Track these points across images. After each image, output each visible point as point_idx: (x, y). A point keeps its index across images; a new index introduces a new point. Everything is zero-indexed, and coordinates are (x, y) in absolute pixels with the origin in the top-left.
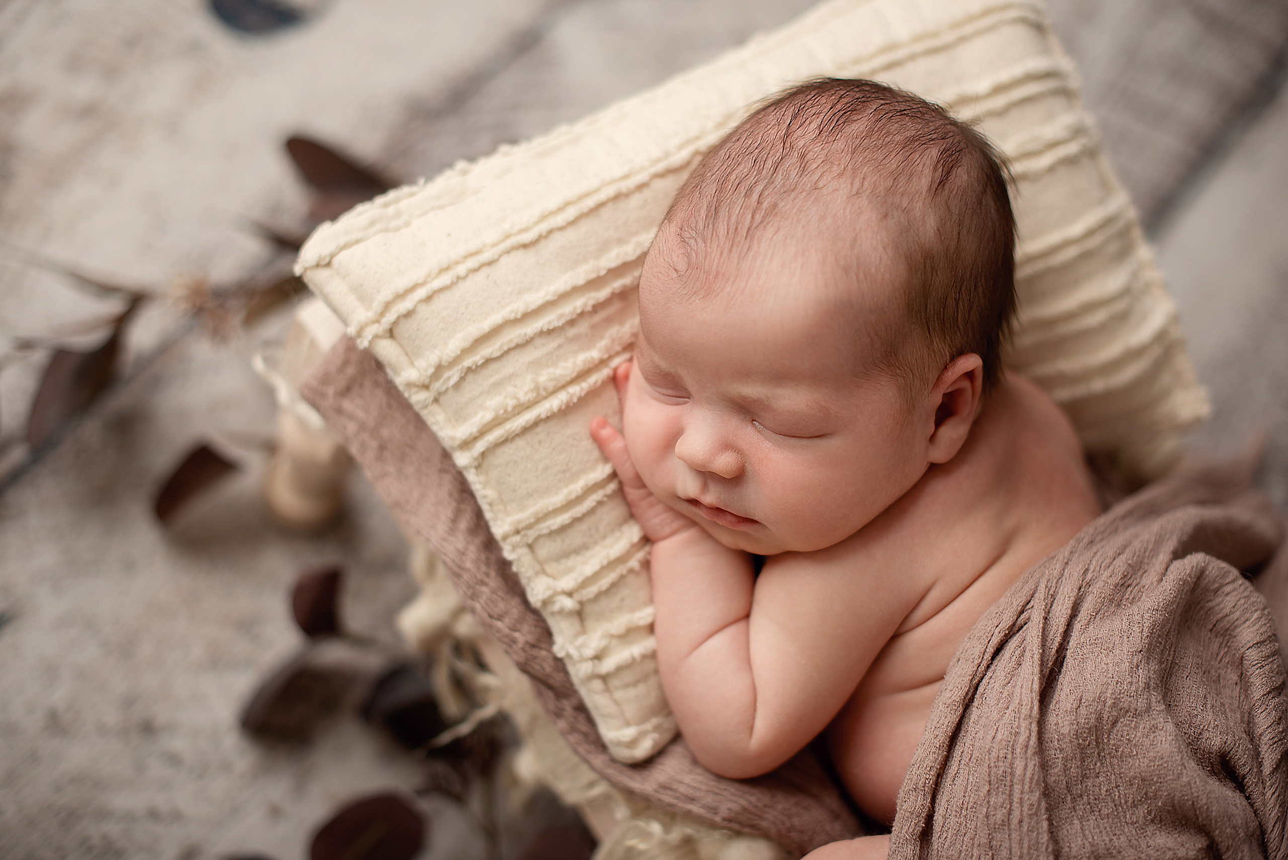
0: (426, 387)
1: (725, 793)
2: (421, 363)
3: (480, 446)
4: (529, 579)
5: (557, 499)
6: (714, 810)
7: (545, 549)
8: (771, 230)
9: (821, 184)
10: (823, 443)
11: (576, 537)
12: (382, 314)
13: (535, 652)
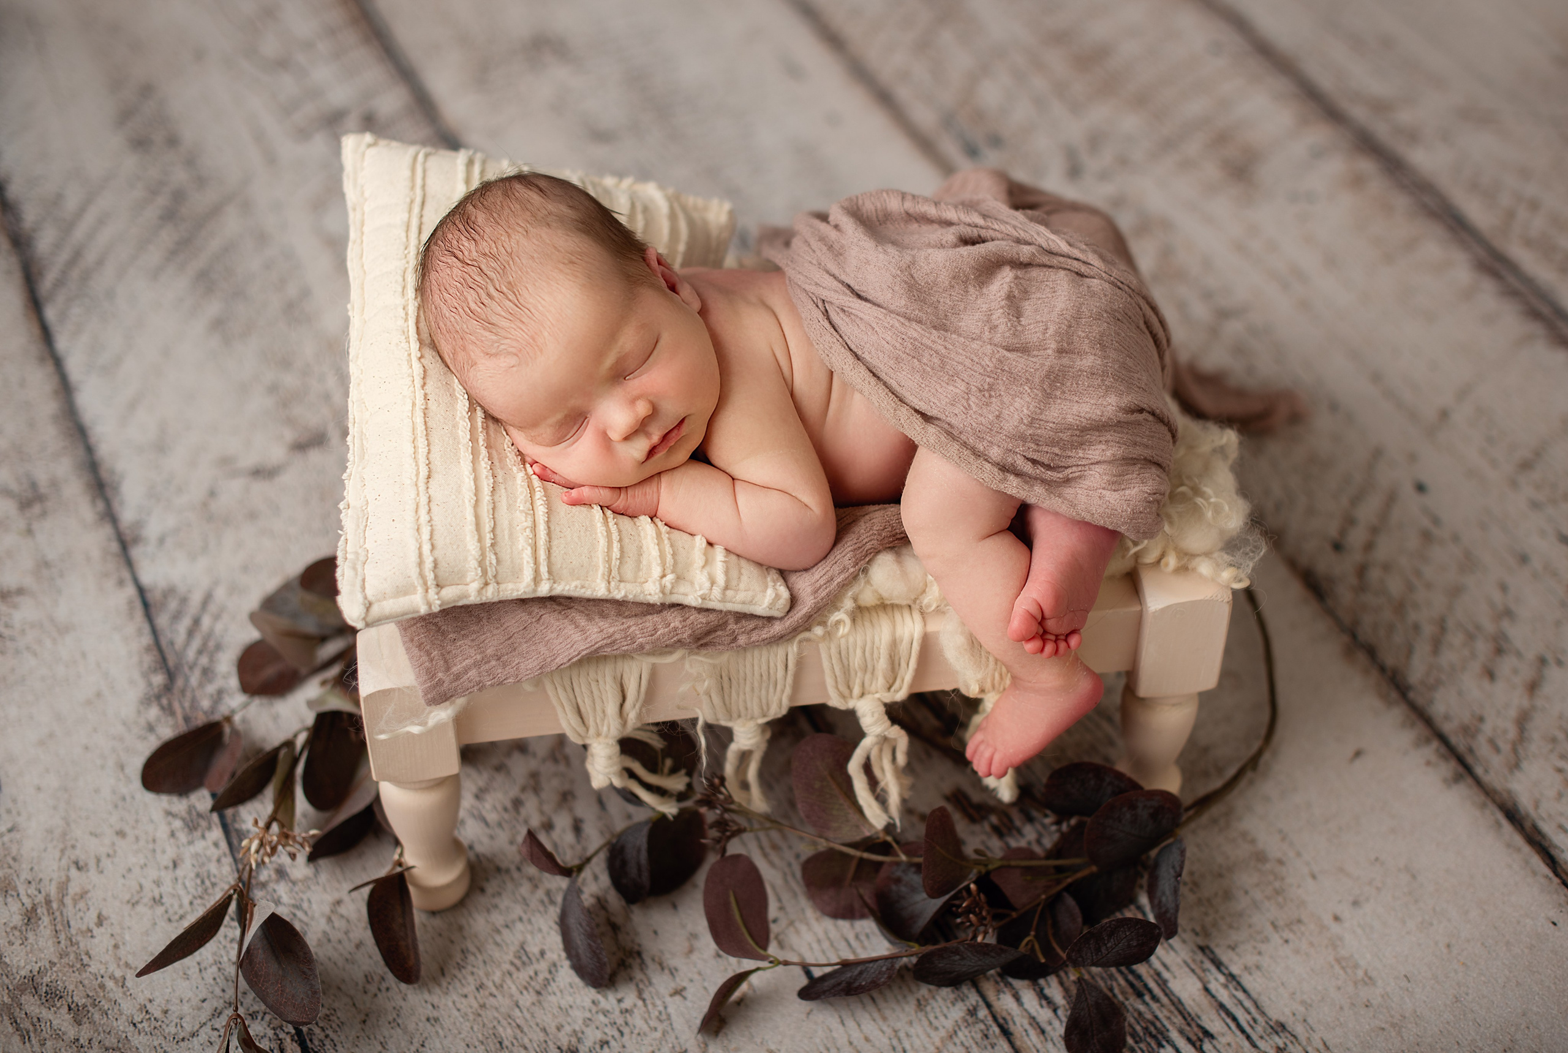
0: (486, 584)
1: (838, 557)
2: (471, 575)
3: (544, 569)
4: (642, 592)
5: (602, 542)
6: (845, 569)
7: (629, 573)
8: (524, 293)
9: (509, 250)
10: (662, 343)
11: (631, 549)
12: (425, 583)
13: (688, 622)
